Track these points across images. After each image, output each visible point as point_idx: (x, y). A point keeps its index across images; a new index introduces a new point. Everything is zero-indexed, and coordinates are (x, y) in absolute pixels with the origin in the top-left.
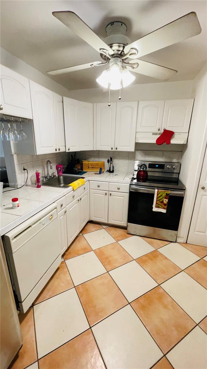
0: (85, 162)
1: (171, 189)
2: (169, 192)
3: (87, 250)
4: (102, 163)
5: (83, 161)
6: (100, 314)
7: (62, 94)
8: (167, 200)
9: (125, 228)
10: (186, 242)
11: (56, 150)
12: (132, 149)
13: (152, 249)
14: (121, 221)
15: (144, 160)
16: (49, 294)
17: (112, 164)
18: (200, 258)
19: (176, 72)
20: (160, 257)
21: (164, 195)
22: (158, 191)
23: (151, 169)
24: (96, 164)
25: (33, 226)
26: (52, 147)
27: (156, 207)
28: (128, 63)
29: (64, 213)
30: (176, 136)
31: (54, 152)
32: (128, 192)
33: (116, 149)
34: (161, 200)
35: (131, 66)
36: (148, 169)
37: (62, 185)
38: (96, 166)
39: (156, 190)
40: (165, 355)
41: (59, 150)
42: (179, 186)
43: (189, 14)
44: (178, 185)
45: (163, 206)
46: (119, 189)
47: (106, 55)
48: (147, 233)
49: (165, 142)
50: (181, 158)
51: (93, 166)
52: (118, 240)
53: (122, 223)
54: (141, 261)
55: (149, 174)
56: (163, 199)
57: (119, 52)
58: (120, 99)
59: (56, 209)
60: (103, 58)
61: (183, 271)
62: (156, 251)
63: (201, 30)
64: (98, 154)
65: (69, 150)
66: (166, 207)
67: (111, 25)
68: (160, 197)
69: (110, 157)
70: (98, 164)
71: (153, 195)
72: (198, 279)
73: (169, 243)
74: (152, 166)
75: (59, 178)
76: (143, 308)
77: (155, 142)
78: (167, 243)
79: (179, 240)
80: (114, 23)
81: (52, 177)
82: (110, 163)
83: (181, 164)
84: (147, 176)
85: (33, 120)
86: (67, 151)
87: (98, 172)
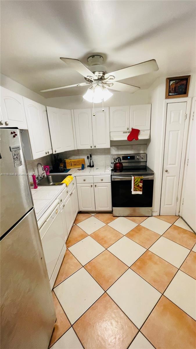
0: (67, 161)
1: (143, 175)
2: (143, 177)
3: (84, 236)
4: (82, 160)
5: (65, 160)
6: (110, 281)
7: (46, 105)
8: (142, 184)
9: (111, 212)
10: (159, 215)
11: (46, 153)
12: (108, 146)
13: (135, 225)
14: (107, 206)
15: (118, 154)
16: (64, 277)
17: (91, 160)
18: (171, 225)
19: (139, 88)
20: (143, 229)
21: (139, 180)
22: (134, 178)
23: (124, 161)
24: (78, 161)
25: (47, 220)
26: (43, 151)
27: (134, 191)
28: (106, 83)
29: (63, 207)
30: (141, 133)
31: (45, 155)
32: (110, 181)
33: (95, 147)
34: (137, 185)
35: (108, 85)
36: (122, 161)
37: (52, 183)
38: (77, 163)
39: (133, 177)
40: (163, 294)
41: (48, 153)
42: (148, 172)
43: (151, 60)
44: (146, 171)
45: (139, 189)
46: (102, 180)
47: (91, 79)
48: (129, 213)
49: (134, 138)
50: (146, 149)
51: (75, 164)
52: (107, 223)
53: (108, 209)
54: (130, 235)
55: (124, 165)
56: (139, 184)
57: (100, 77)
58: (103, 111)
59: (59, 205)
60: (87, 80)
61: (162, 236)
62: (139, 226)
63: (159, 69)
64: (77, 152)
65: (55, 152)
66: (141, 189)
67: (92, 57)
68: (136, 182)
69: (89, 154)
70: (80, 161)
71: (130, 182)
72: (173, 239)
73: (147, 218)
74: (125, 158)
75: (48, 178)
76: (140, 268)
77: (126, 139)
78: (145, 218)
79: (154, 214)
80: (95, 56)
81: (42, 177)
82: (89, 159)
83: (147, 154)
84: (122, 166)
85: (28, 130)
86: (54, 153)
87: (81, 168)
